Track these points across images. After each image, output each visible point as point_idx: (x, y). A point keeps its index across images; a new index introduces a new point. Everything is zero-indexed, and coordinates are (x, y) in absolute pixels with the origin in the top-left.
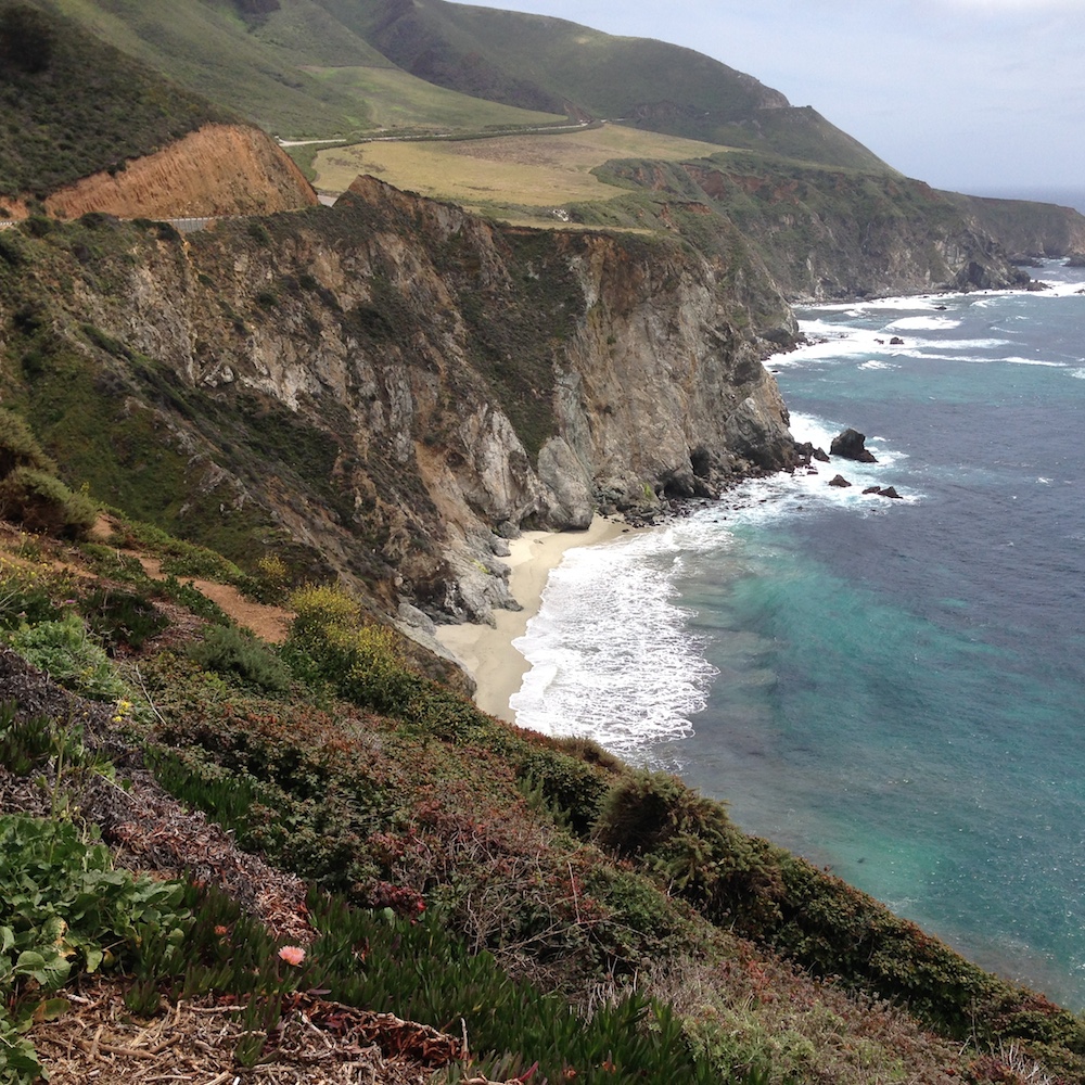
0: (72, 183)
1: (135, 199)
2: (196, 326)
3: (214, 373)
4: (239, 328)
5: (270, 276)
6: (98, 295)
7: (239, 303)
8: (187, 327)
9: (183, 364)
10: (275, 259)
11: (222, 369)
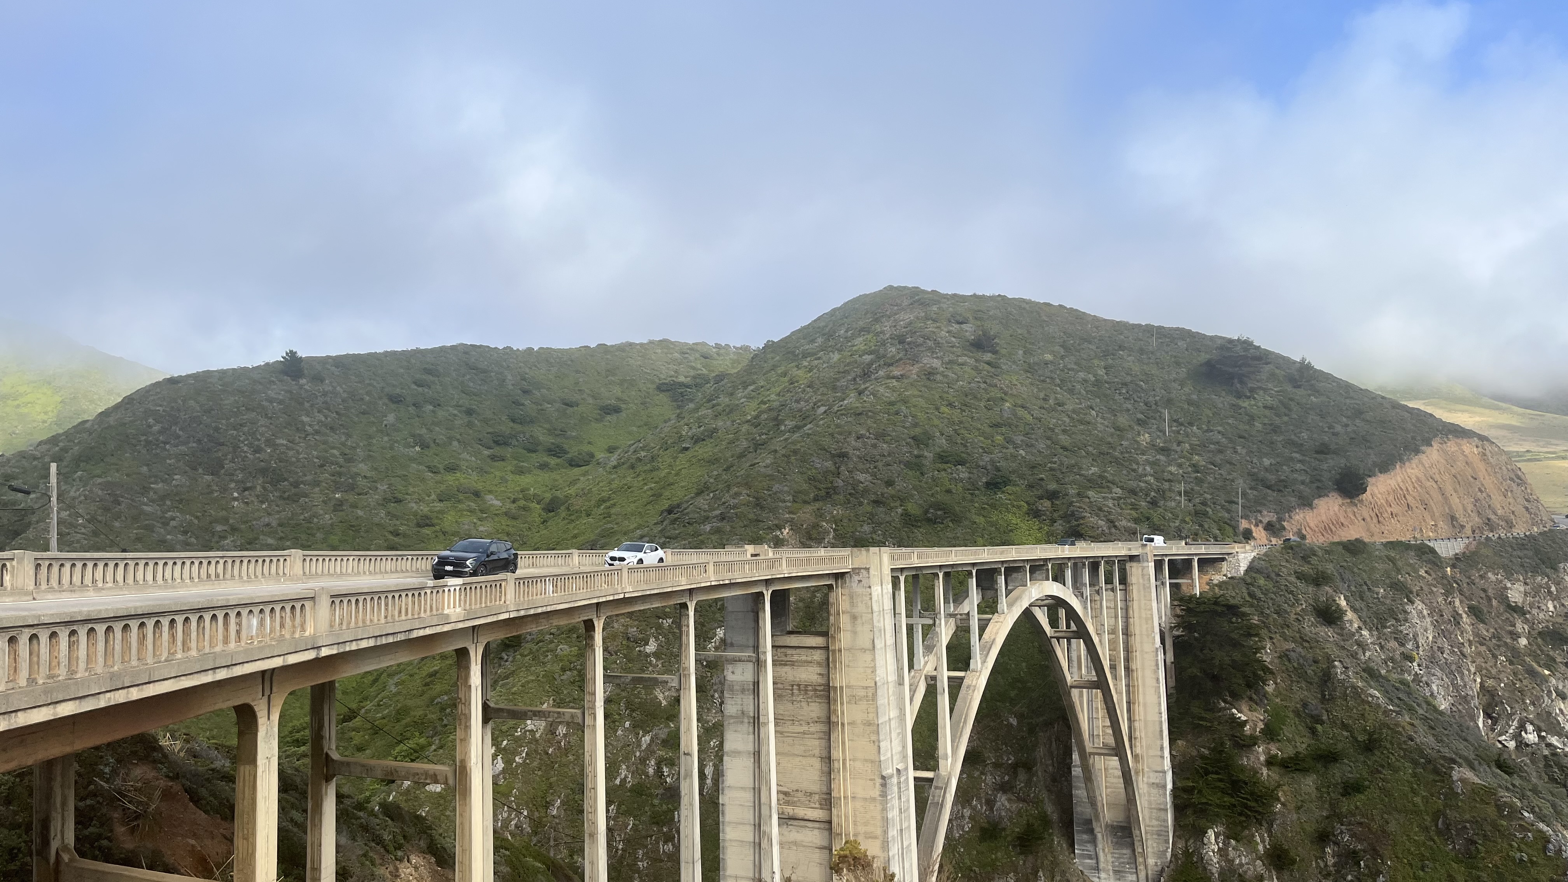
0: (1307, 503)
1: (1375, 520)
2: (1479, 669)
3: (1511, 731)
4: (1532, 673)
5: (1551, 608)
6: (1370, 630)
7: (1523, 641)
8: (1469, 670)
9: (1474, 719)
10: (1553, 589)
11: (1522, 727)
